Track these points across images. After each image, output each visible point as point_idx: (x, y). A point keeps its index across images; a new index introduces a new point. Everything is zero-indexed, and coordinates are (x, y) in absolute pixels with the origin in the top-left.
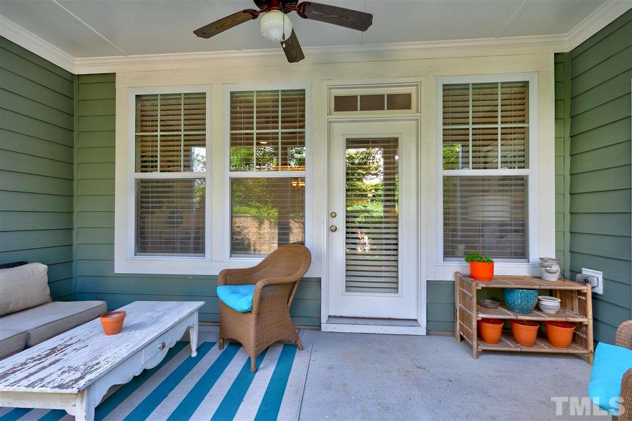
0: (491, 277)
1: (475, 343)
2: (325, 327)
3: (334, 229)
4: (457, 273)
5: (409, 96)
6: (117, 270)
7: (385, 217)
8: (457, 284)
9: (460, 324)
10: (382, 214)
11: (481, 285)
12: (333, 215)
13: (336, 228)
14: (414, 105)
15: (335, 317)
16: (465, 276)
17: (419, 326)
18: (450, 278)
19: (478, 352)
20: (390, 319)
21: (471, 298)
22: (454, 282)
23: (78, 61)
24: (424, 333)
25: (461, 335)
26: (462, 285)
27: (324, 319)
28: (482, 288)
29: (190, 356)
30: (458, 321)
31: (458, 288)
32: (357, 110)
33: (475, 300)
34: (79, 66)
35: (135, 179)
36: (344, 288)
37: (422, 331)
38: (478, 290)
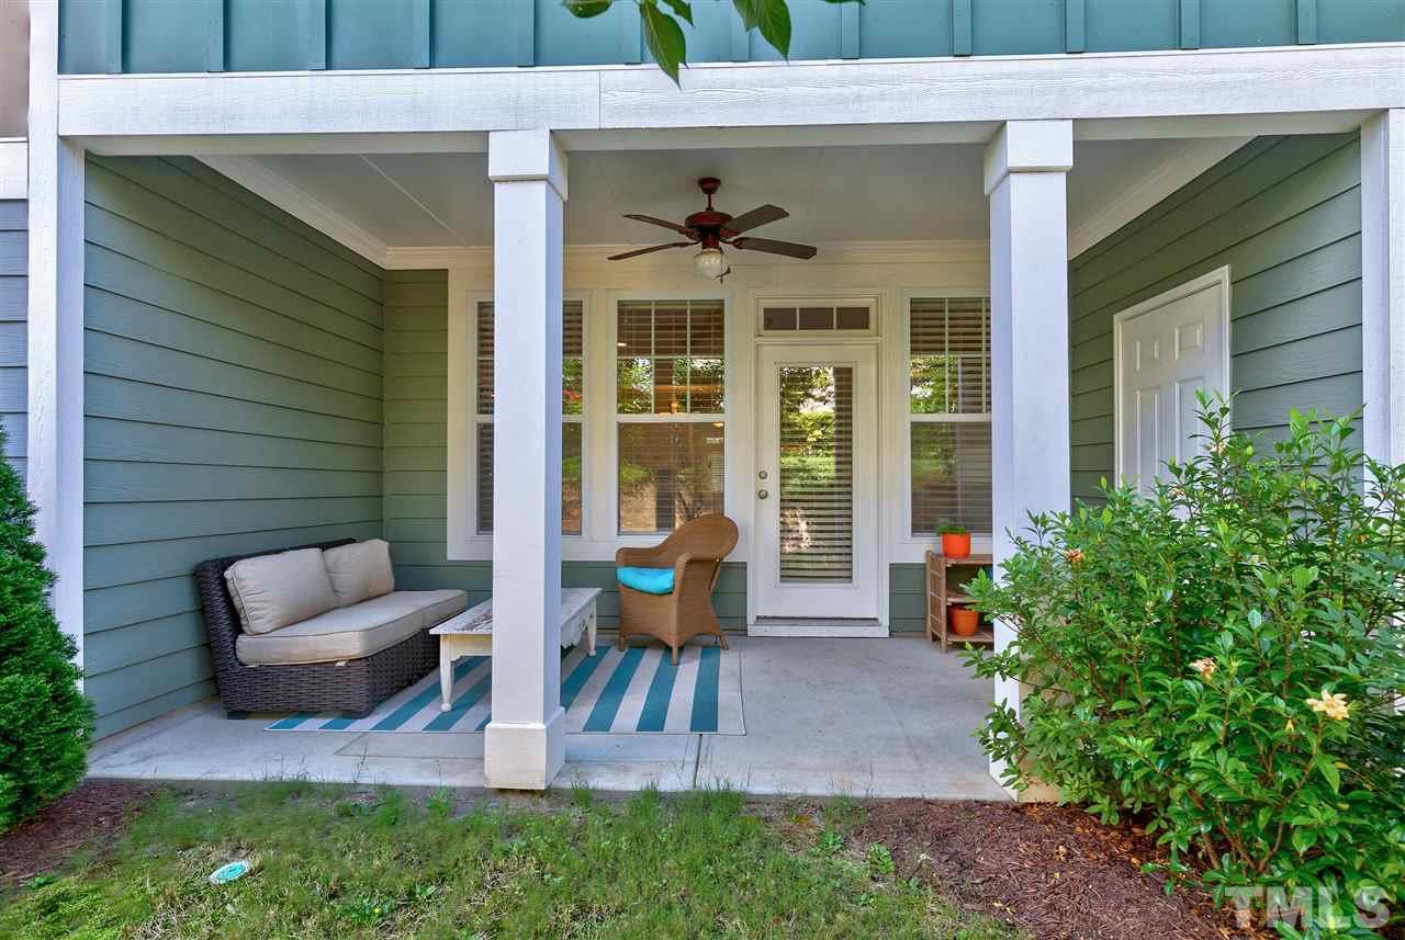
0: (967, 555)
1: (943, 635)
2: (753, 631)
3: (763, 495)
4: (928, 551)
5: (866, 310)
6: (451, 556)
7: (839, 478)
8: (928, 567)
9: (932, 619)
10: (833, 474)
11: (952, 562)
12: (763, 476)
13: (767, 493)
14: (872, 324)
15: (765, 618)
16: (938, 555)
17: (880, 625)
18: (921, 560)
19: (948, 645)
20: (842, 619)
21: (940, 579)
22: (924, 565)
23: (392, 251)
24: (887, 635)
25: (933, 634)
26: (933, 568)
27: (751, 619)
28: (953, 565)
29: (588, 655)
30: (930, 615)
31: (929, 572)
32: (795, 328)
33: (944, 581)
34: (393, 258)
35: (478, 424)
36: (779, 578)
37: (883, 631)
38: (947, 568)
